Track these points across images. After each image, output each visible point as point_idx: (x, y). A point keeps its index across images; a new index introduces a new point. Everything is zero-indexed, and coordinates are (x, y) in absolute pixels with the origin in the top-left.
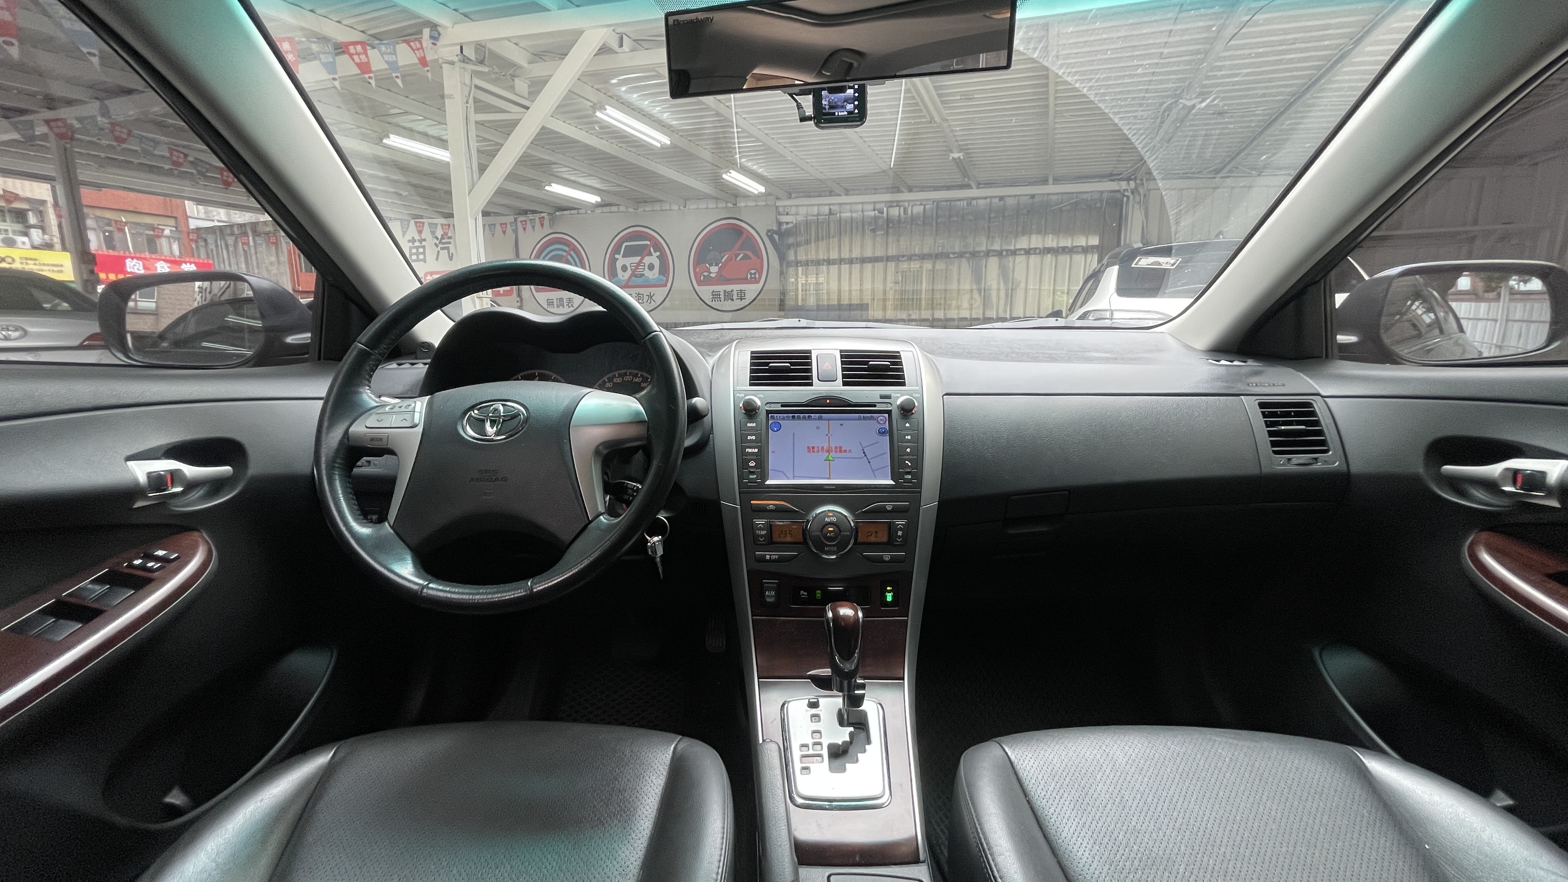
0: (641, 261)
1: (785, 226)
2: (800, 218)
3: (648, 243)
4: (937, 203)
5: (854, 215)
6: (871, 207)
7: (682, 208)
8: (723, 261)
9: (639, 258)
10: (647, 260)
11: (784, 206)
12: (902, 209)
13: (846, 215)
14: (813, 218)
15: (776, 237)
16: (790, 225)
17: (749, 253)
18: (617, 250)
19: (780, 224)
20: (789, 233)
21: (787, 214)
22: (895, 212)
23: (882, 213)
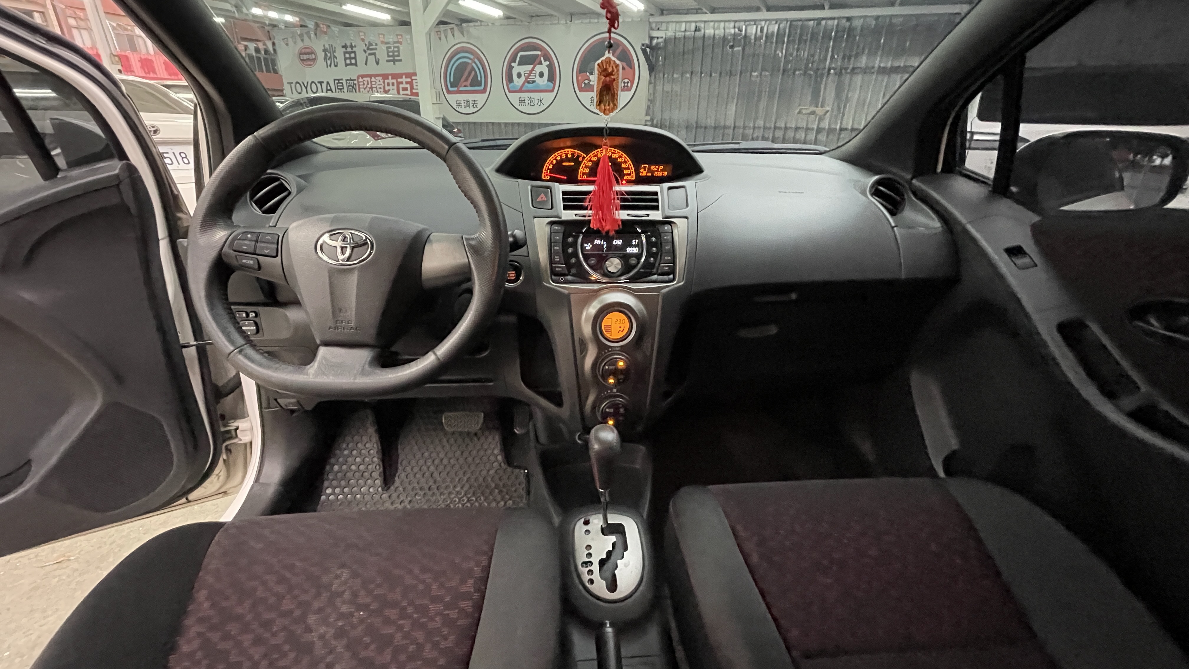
0: (533, 69)
2: (670, 34)
3: (539, 53)
5: (717, 32)
6: (732, 25)
7: (568, 22)
9: (532, 66)
11: (657, 22)
13: (710, 32)
14: (681, 33)
15: (648, 50)
16: (661, 40)
17: (624, 64)
18: (513, 59)
19: (652, 39)
20: (659, 47)
21: (658, 29)
22: (752, 30)
23: (741, 31)
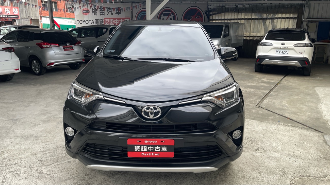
0: (168, 18)
1: (210, 9)
2: (214, 7)
3: (170, 12)
4: (253, 4)
5: (229, 7)
6: (235, 5)
7: (181, 3)
8: (192, 18)
9: (167, 17)
10: (170, 17)
11: (210, 4)
12: (243, 5)
13: (227, 7)
14: (218, 7)
15: (207, 12)
16: (211, 9)
17: (199, 16)
18: (161, 14)
19: (208, 8)
20: (211, 11)
21: (211, 6)
22: (241, 6)
23: (238, 7)
